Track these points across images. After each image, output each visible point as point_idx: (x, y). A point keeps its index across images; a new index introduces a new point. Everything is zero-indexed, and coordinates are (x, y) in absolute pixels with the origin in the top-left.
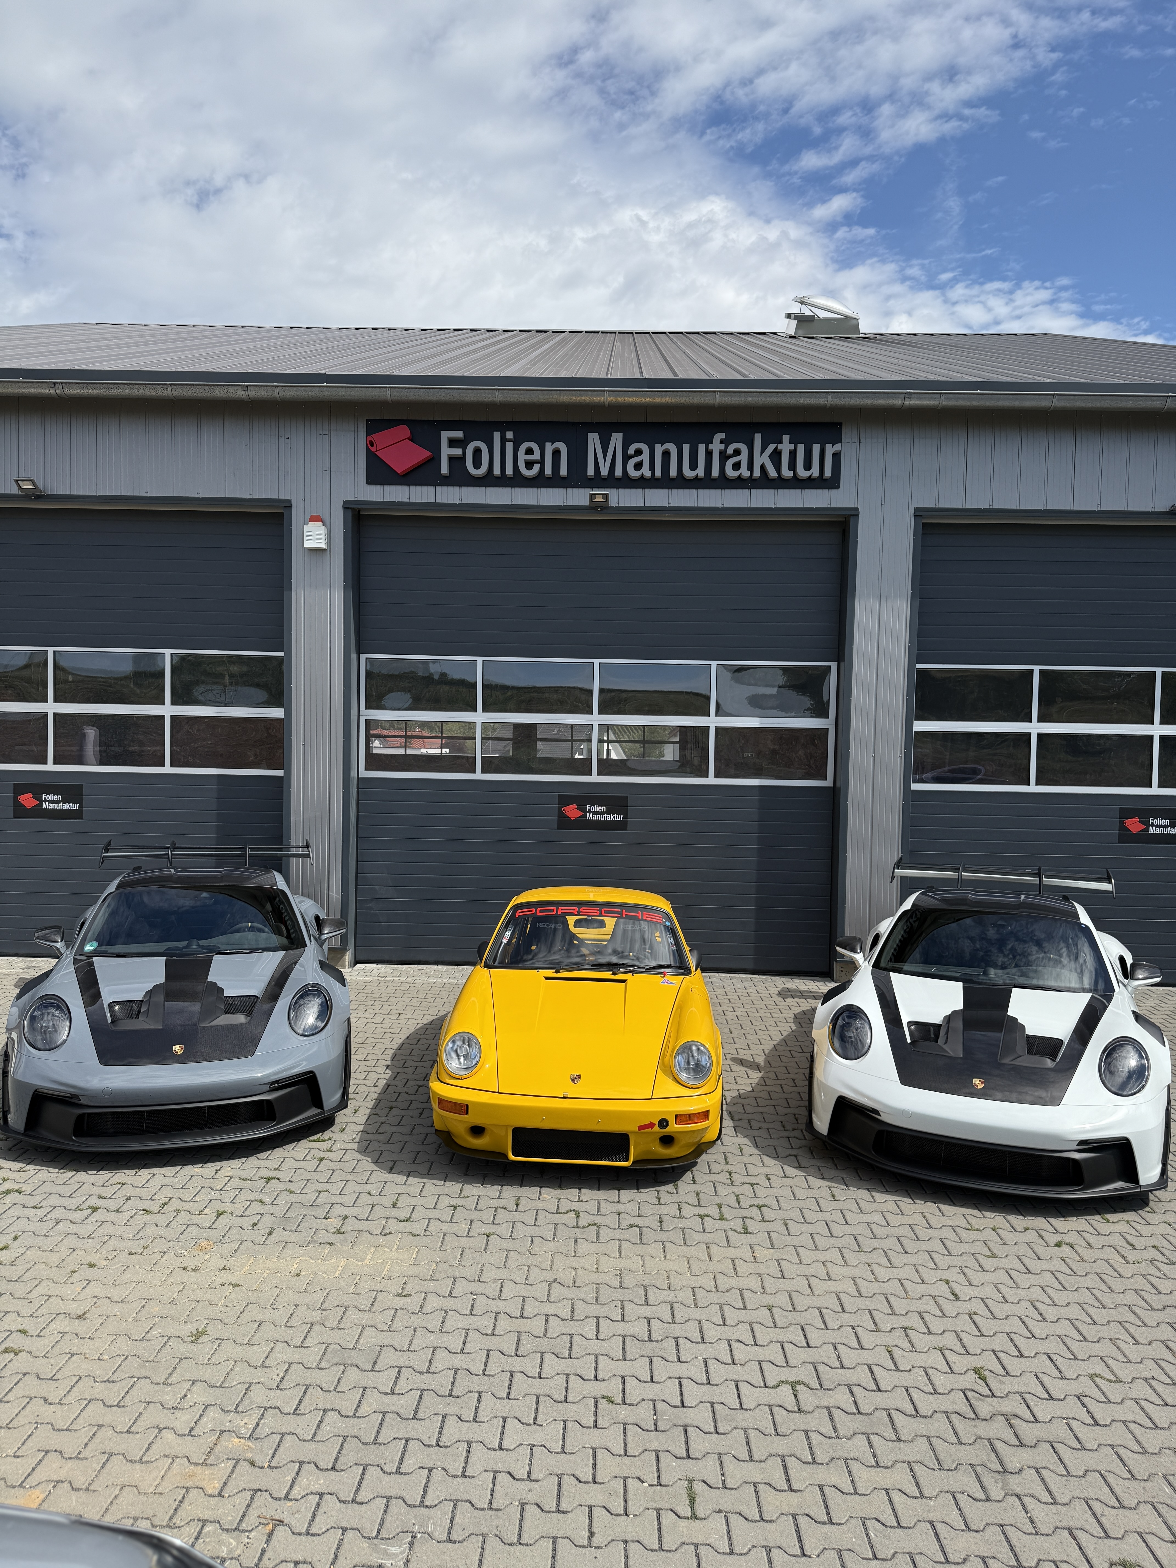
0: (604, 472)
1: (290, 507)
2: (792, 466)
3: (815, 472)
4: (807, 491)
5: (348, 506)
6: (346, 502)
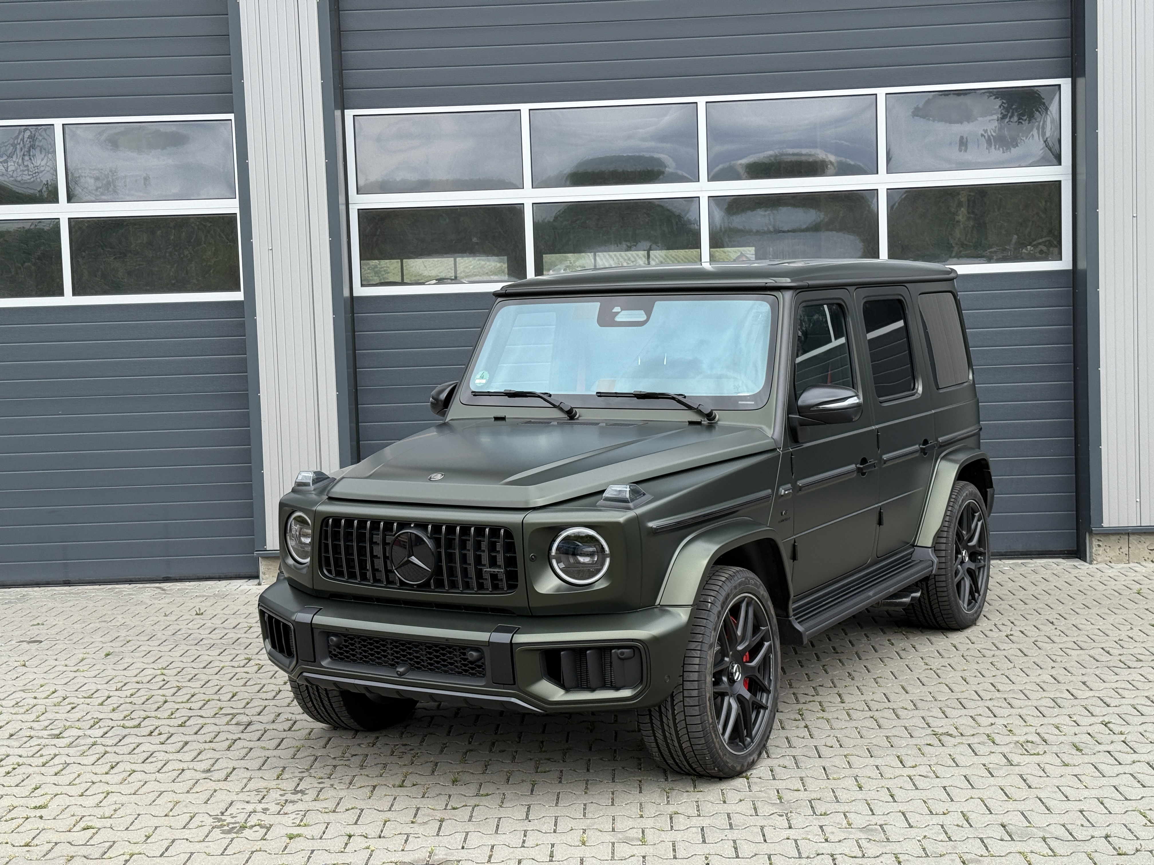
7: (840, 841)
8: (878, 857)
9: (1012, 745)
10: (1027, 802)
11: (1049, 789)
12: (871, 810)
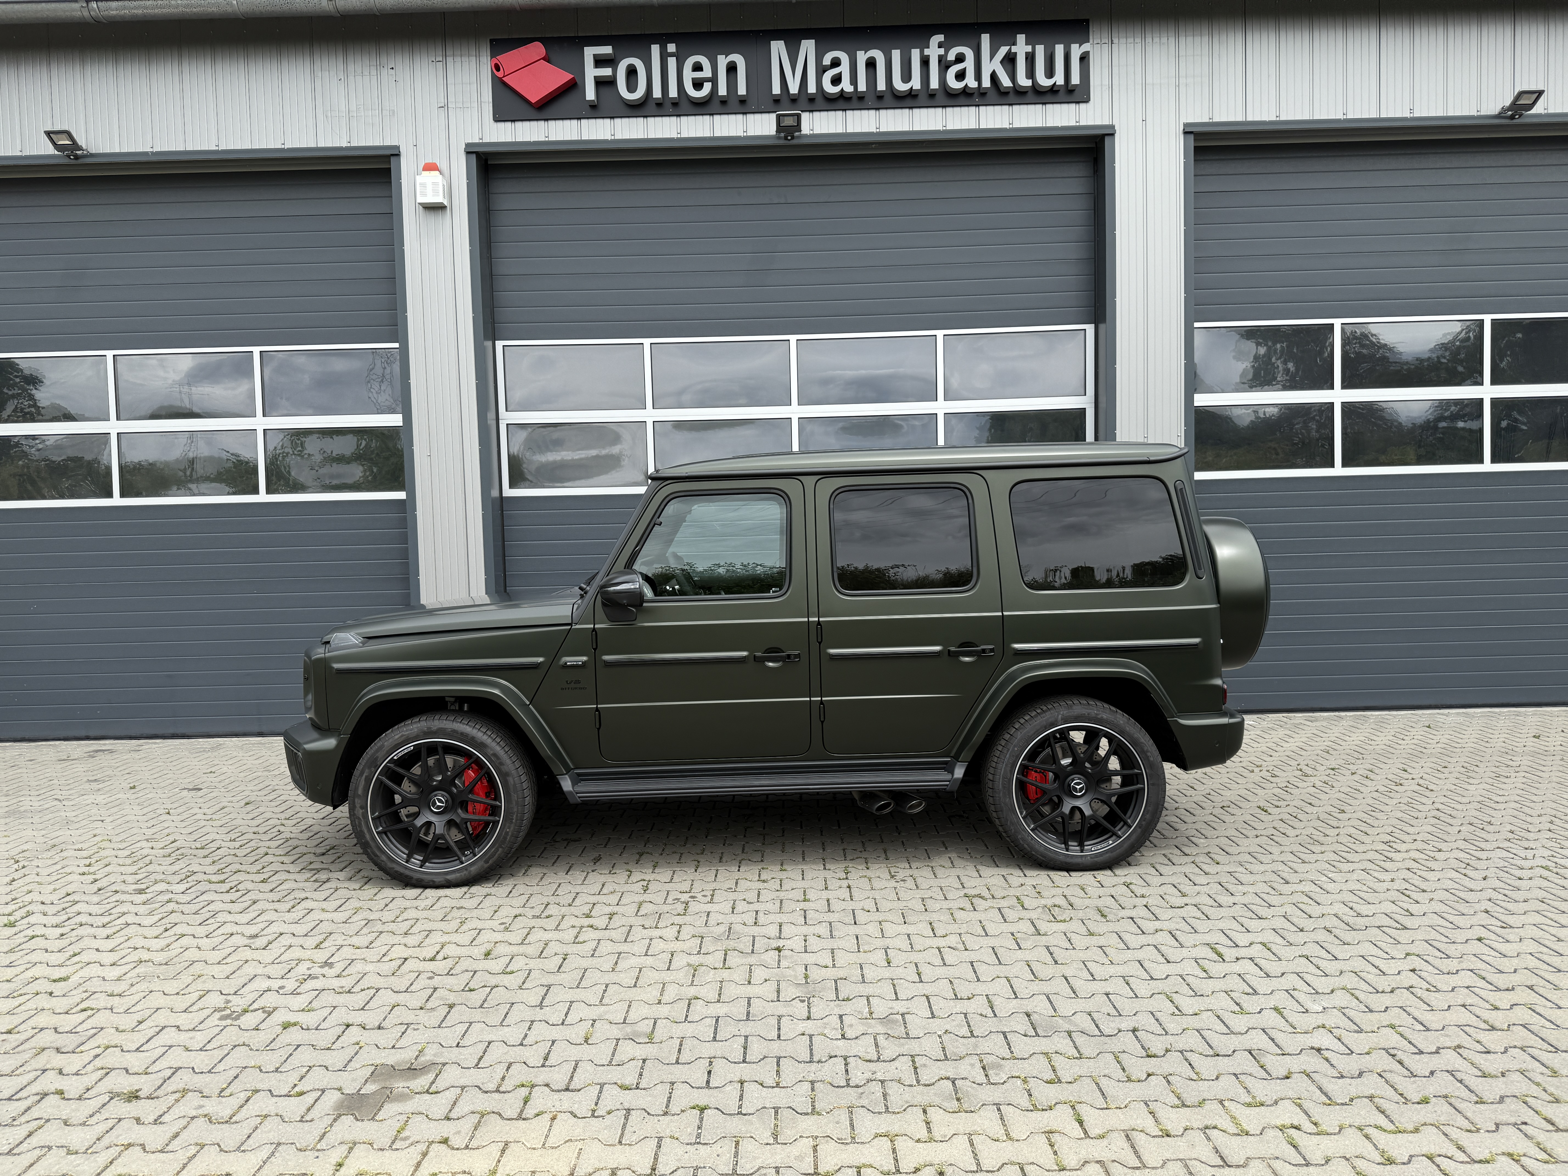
0: (794, 89)
1: (398, 155)
2: (1031, 73)
3: (1059, 79)
4: (1049, 106)
5: (472, 151)
6: (468, 145)
7: (857, 1038)
8: (894, 1060)
9: (1040, 910)
10: (1052, 982)
11: (1075, 965)
12: (896, 994)
